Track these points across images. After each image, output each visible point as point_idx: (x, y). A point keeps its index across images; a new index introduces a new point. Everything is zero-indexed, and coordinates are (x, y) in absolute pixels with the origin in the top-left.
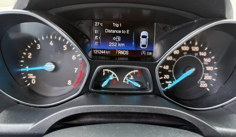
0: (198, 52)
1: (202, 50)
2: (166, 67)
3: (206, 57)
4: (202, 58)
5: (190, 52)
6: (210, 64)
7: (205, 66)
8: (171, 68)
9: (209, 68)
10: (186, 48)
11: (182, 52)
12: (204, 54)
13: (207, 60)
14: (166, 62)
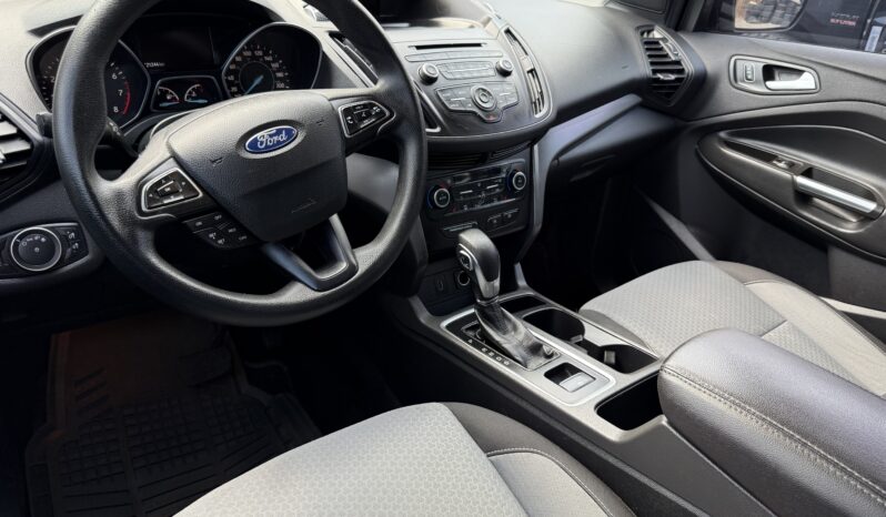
0: (262, 57)
1: (266, 54)
2: (231, 78)
3: (274, 62)
4: (269, 63)
5: (254, 57)
6: (279, 70)
7: (274, 72)
8: (236, 78)
9: (280, 75)
10: (248, 53)
11: (244, 58)
12: (269, 59)
13: (275, 65)
14: (229, 72)
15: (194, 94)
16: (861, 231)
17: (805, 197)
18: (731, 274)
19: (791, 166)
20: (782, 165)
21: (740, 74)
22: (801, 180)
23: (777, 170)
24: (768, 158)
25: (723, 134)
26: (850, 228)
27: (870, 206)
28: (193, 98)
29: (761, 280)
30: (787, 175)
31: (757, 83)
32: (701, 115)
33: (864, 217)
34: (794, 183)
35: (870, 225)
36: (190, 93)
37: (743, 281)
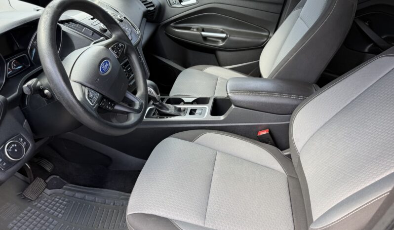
15: (15, 65)
16: (224, 43)
17: (205, 38)
18: (197, 69)
19: (198, 30)
20: (195, 30)
21: (171, 2)
22: (203, 33)
23: (194, 32)
24: (189, 29)
25: (172, 24)
26: (221, 44)
27: (224, 35)
28: (16, 67)
29: (206, 68)
30: (198, 33)
31: (178, 4)
32: (164, 19)
33: (223, 39)
34: (201, 35)
35: (226, 41)
36: (13, 65)
37: (202, 70)
